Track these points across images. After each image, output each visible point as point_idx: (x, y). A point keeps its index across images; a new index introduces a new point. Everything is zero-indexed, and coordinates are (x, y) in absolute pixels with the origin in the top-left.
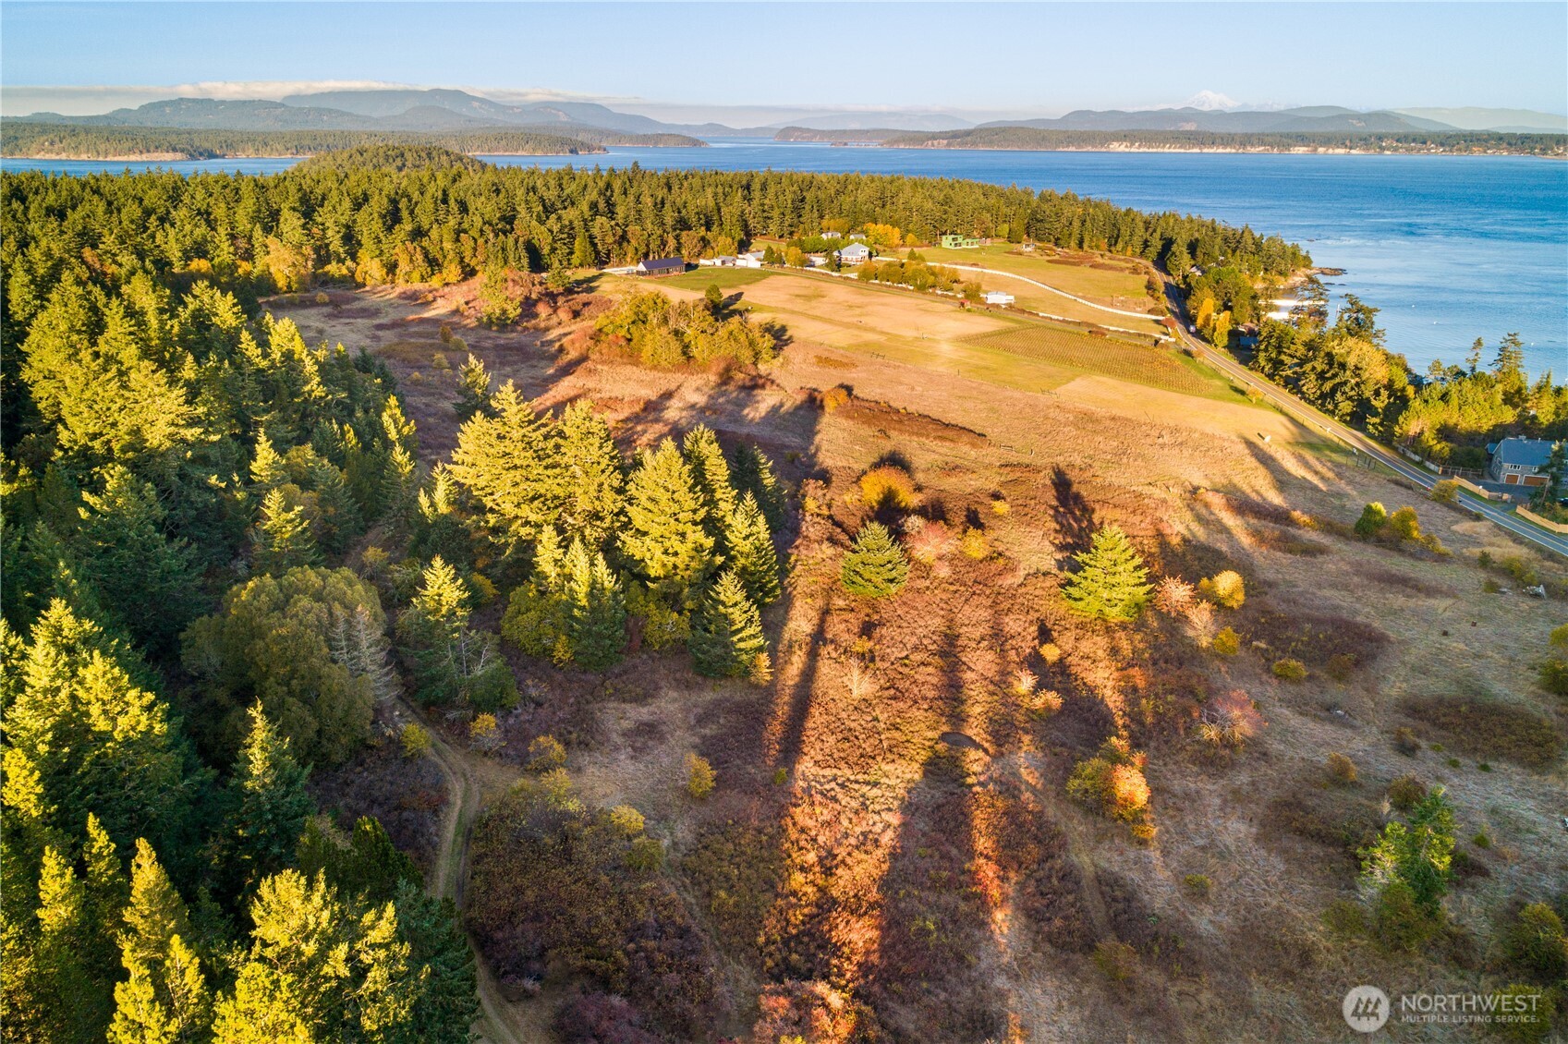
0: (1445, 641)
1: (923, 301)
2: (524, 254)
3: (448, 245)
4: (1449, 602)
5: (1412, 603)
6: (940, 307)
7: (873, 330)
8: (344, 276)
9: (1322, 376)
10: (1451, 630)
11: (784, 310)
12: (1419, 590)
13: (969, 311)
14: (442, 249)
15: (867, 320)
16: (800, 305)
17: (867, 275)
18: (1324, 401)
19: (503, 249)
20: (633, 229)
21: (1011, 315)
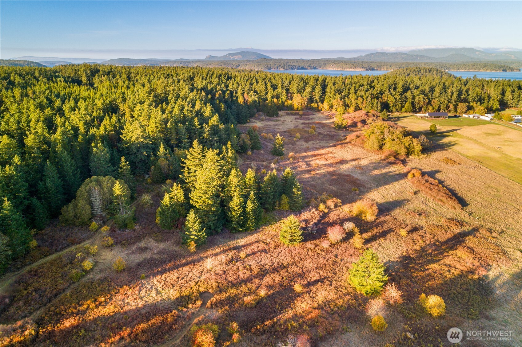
2: (379, 105)
3: (353, 101)
8: (316, 107)
19: (372, 103)
20: (434, 100)
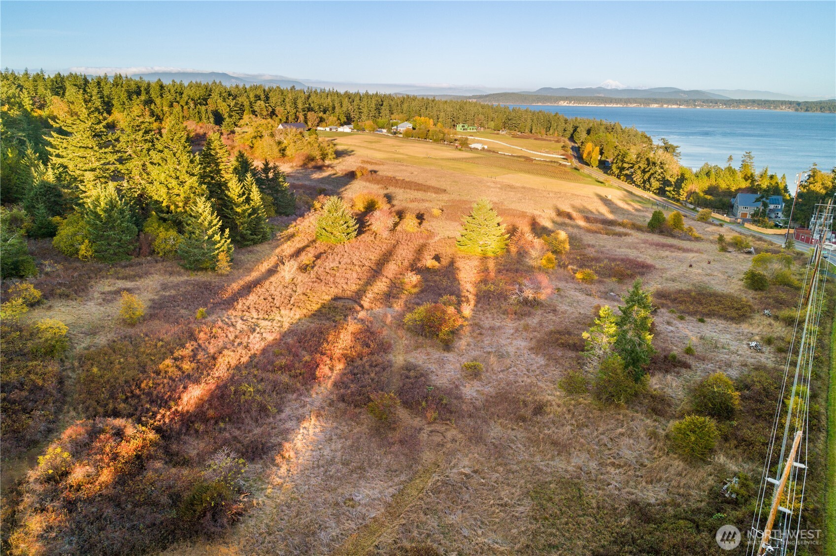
0: (690, 269)
1: (435, 146)
2: (211, 115)
3: (166, 109)
4: (697, 254)
5: (674, 254)
6: (444, 148)
7: (402, 154)
9: (644, 172)
10: (694, 265)
11: (355, 145)
12: (680, 249)
13: (460, 150)
14: (162, 110)
15: (401, 151)
16: (365, 144)
17: (408, 135)
18: (645, 185)
19: (199, 113)
20: (279, 109)
21: (483, 153)
